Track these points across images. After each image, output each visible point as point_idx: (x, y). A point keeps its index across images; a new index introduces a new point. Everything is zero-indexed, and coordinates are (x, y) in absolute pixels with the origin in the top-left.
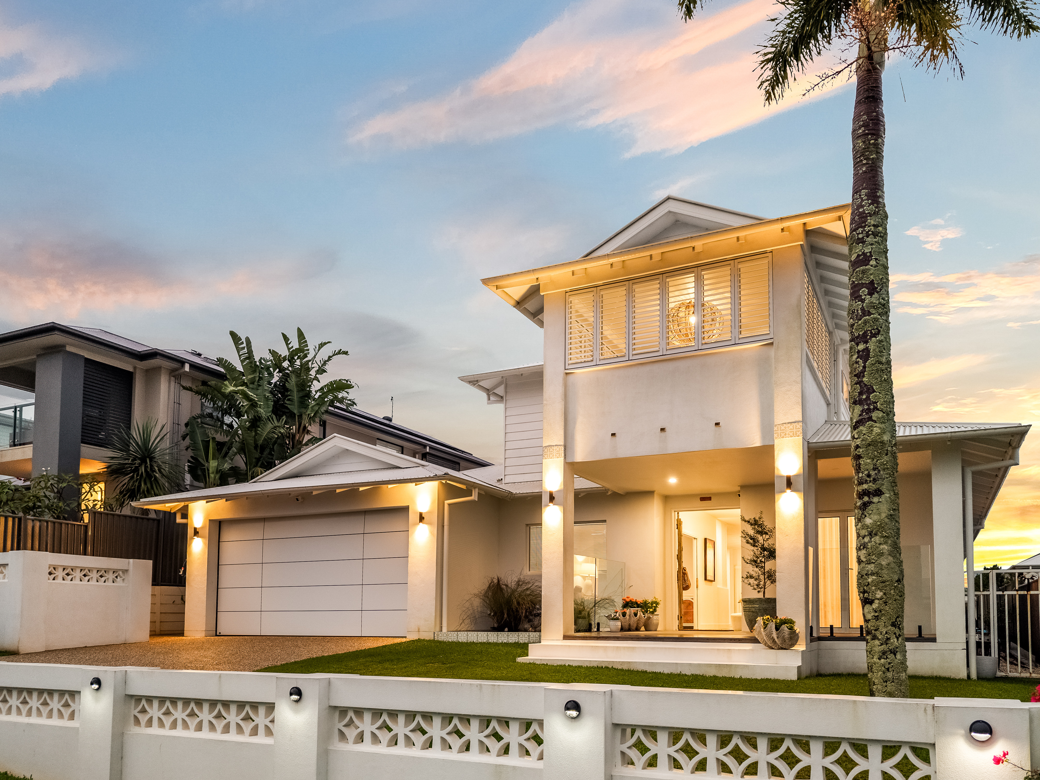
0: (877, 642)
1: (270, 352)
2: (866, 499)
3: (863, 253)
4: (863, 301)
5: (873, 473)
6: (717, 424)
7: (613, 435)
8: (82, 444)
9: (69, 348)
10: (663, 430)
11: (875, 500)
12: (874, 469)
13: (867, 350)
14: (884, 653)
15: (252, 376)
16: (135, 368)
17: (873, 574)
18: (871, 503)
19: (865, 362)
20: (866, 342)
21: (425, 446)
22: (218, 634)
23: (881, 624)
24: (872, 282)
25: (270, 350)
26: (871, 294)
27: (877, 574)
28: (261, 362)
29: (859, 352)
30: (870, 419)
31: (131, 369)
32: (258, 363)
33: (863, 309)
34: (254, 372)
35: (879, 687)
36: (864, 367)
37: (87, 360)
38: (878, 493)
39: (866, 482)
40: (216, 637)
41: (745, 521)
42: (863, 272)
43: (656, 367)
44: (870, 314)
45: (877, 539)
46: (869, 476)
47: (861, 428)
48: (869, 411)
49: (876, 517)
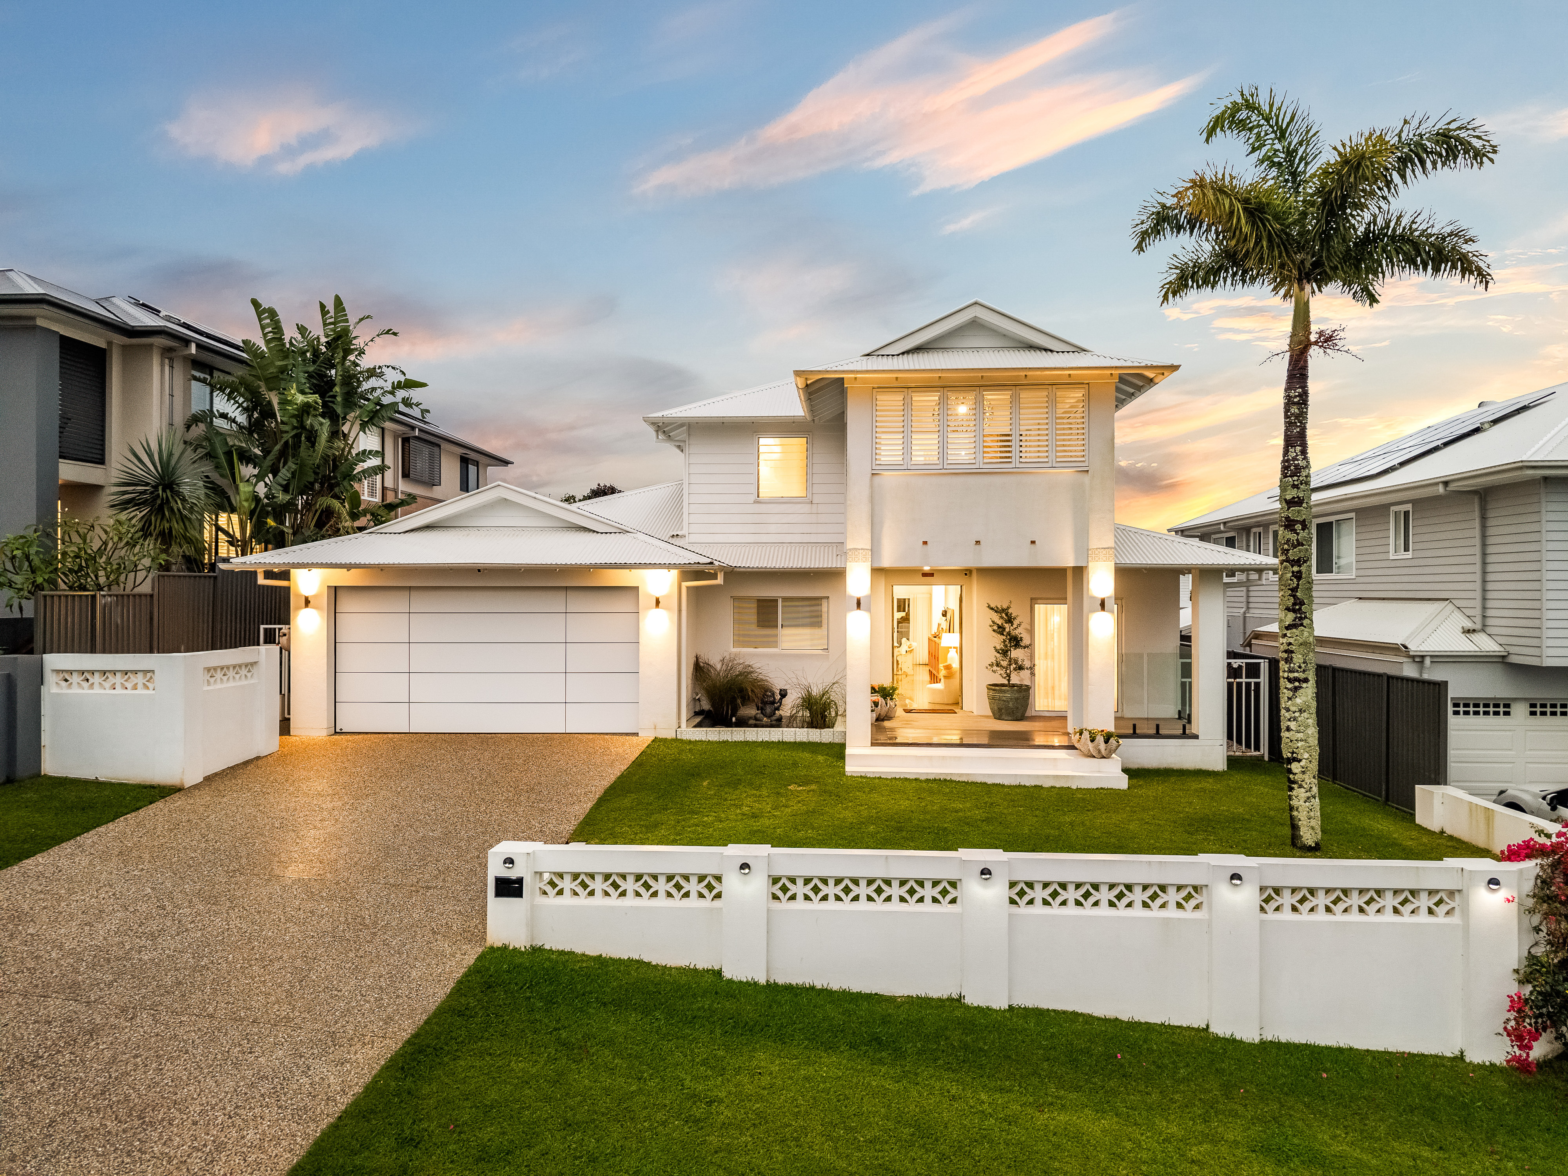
0: (1303, 790)
1: (298, 328)
2: (1297, 684)
3: (1298, 497)
4: (1298, 534)
5: (1303, 666)
6: (1033, 542)
7: (925, 543)
8: (60, 460)
9: (40, 322)
10: (978, 542)
11: (1304, 685)
12: (1304, 663)
13: (1300, 572)
14: (1308, 798)
15: (284, 363)
16: (110, 343)
17: (1302, 740)
18: (1301, 687)
19: (1298, 581)
20: (1300, 566)
21: (413, 428)
22: (338, 730)
23: (1306, 777)
24: (1304, 520)
25: (297, 325)
26: (1303, 529)
27: (1306, 741)
28: (291, 343)
29: (1293, 572)
30: (1302, 625)
31: (103, 345)
32: (288, 346)
33: (1297, 540)
34: (286, 357)
35: (1305, 823)
36: (1298, 585)
37: (63, 338)
38: (1306, 680)
39: (1297, 671)
40: (336, 737)
41: (992, 609)
42: (1299, 512)
43: (971, 479)
44: (1303, 545)
45: (1305, 715)
46: (1300, 667)
47: (1294, 630)
48: (1301, 619)
49: (1305, 699)
